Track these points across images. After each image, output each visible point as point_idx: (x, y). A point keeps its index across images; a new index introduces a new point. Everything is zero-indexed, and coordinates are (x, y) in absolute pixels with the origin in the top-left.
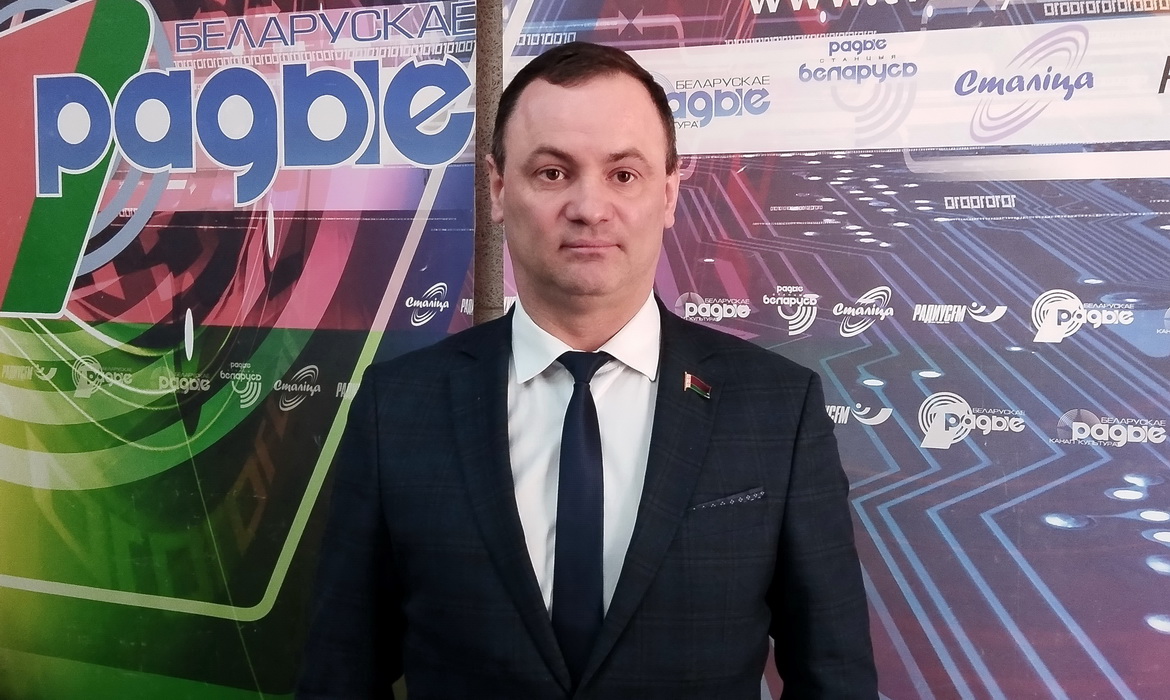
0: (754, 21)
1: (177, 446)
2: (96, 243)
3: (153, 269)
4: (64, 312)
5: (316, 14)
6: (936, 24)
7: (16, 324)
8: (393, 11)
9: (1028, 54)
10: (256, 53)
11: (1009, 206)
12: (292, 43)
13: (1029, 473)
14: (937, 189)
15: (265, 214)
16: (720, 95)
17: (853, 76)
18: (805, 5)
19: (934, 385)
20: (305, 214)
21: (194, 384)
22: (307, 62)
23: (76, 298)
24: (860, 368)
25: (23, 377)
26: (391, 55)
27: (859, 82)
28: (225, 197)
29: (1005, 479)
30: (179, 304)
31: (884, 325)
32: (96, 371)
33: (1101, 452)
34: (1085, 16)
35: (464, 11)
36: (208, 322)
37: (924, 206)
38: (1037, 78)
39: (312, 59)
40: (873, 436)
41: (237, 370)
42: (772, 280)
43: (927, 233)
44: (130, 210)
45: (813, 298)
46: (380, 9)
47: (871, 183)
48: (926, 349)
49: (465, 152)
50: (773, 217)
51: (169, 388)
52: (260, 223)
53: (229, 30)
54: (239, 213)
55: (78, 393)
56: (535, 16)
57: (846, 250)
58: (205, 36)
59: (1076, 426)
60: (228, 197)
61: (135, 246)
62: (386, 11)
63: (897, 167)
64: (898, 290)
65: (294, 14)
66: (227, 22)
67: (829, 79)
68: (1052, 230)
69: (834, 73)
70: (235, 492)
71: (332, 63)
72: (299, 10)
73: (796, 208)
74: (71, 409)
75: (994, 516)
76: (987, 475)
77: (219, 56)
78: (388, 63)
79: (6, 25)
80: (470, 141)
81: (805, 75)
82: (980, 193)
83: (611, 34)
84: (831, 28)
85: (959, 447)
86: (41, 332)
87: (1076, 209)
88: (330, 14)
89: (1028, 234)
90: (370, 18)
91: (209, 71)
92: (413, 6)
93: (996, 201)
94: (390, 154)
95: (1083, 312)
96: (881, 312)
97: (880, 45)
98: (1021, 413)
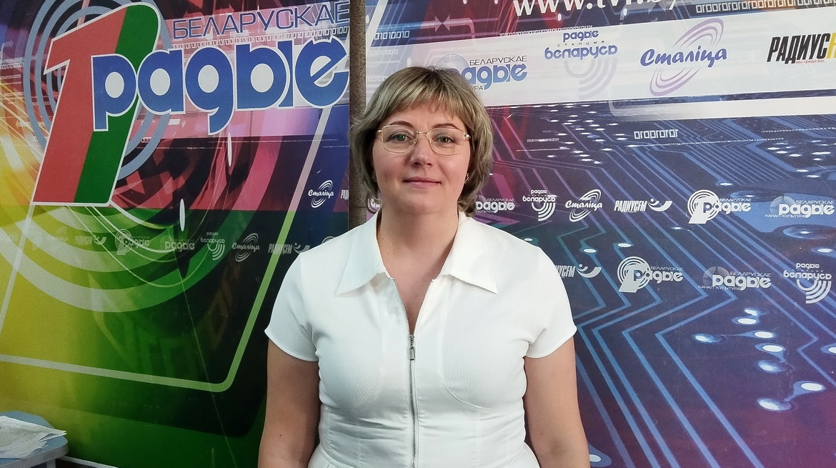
0: (517, 21)
1: (176, 284)
2: (128, 159)
3: (161, 175)
4: (111, 203)
5: (255, 12)
6: (629, 20)
7: (82, 210)
8: (300, 9)
9: (686, 38)
10: (220, 38)
11: (674, 136)
12: (241, 32)
13: (685, 308)
14: (630, 126)
15: (226, 139)
16: (497, 69)
17: (577, 55)
18: (548, 9)
19: (627, 252)
20: (250, 138)
21: (186, 246)
22: (250, 43)
23: (117, 193)
24: (582, 242)
25: (87, 243)
26: (299, 37)
27: (581, 59)
28: (203, 129)
29: (670, 312)
30: (177, 196)
31: (596, 214)
32: (129, 239)
33: (730, 293)
34: (721, 13)
35: (342, 8)
36: (193, 207)
37: (621, 137)
38: (691, 53)
39: (253, 41)
40: (589, 285)
41: (210, 237)
42: (528, 187)
43: (623, 154)
44: (147, 138)
45: (553, 197)
46: (293, 8)
47: (589, 123)
48: (622, 229)
49: (343, 97)
50: (529, 146)
51: (171, 248)
52: (223, 145)
53: (204, 24)
54: (211, 139)
55: (118, 253)
56: (386, 20)
57: (573, 166)
58: (190, 28)
59: (715, 277)
60: (204, 129)
61: (151, 159)
62: (296, 9)
63: (606, 113)
64: (606, 192)
65: (242, 13)
66: (203, 19)
67: (564, 57)
68: (701, 151)
69: (566, 53)
70: (210, 313)
71: (265, 43)
72: (245, 10)
73: (543, 140)
74: (114, 262)
75: (664, 335)
76: (659, 309)
77: (199, 40)
78: (298, 42)
79: (75, 25)
80: (346, 90)
81: (549, 55)
82: (657, 129)
83: (430, 32)
84: (565, 24)
85: (642, 291)
86: (97, 215)
87: (715, 138)
88: (263, 12)
89: (686, 155)
90: (287, 14)
91: (192, 50)
92: (312, 5)
93: (666, 133)
94: (299, 100)
95: (719, 204)
96: (595, 206)
97: (594, 35)
98: (680, 269)
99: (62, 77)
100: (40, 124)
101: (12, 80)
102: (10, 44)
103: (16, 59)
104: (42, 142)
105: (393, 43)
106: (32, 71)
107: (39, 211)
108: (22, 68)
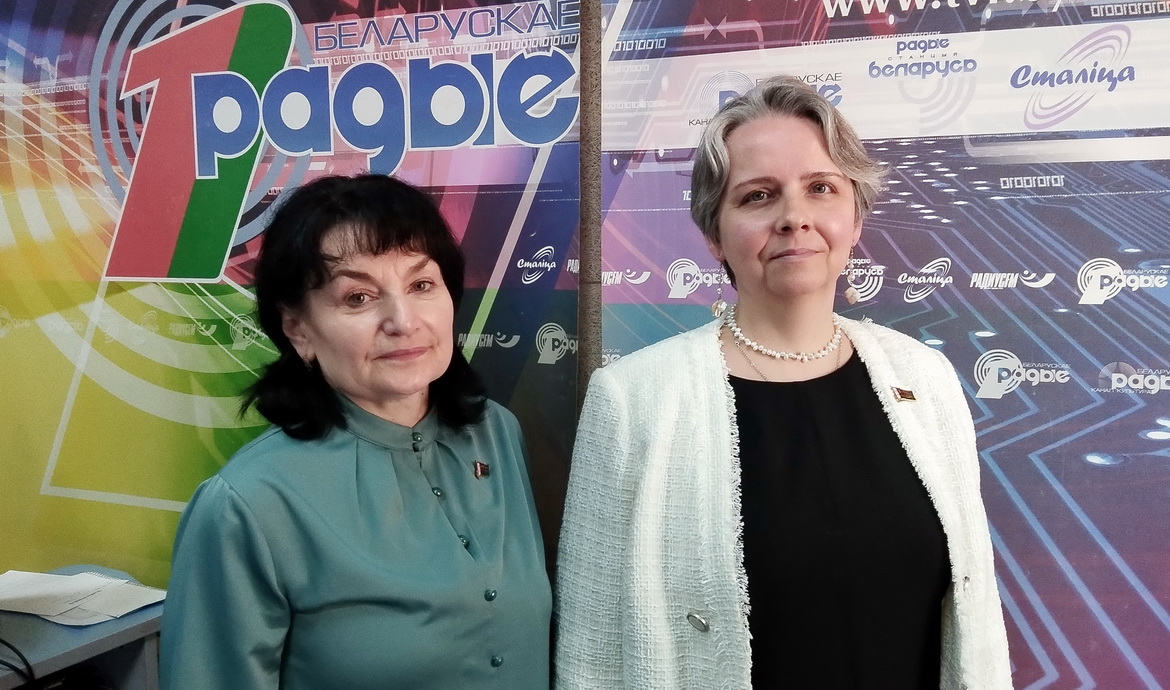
0: (828, 24)
2: (249, 217)
4: (222, 277)
5: (437, 14)
6: (995, 24)
7: (180, 288)
8: (505, 9)
10: (385, 50)
11: (1059, 185)
12: (417, 41)
13: (1073, 419)
14: (993, 171)
17: (918, 72)
18: (875, 9)
19: (988, 344)
20: (430, 189)
22: (430, 57)
23: (231, 265)
24: (922, 330)
25: (187, 334)
26: (503, 49)
27: (924, 77)
29: (1051, 424)
31: (944, 291)
32: (251, 327)
33: (1136, 399)
34: (1127, 17)
35: (569, 8)
37: (982, 186)
38: (1084, 72)
39: (435, 54)
43: (984, 209)
44: (277, 189)
45: (879, 269)
46: (494, 8)
47: (934, 167)
48: (982, 312)
49: (570, 132)
53: (361, 30)
55: (235, 346)
56: (631, 24)
57: (911, 226)
58: (341, 36)
59: (1115, 377)
62: (499, 10)
63: (959, 152)
64: (957, 261)
65: (418, 14)
66: (360, 23)
67: (896, 75)
68: (1097, 206)
69: (902, 69)
71: (452, 57)
72: (422, 11)
74: (229, 359)
75: (1041, 456)
76: (1036, 420)
77: (353, 53)
78: (501, 55)
79: (166, 30)
80: (575, 122)
81: (875, 72)
82: (1032, 174)
83: (698, 39)
84: (899, 29)
85: (1010, 397)
86: (201, 294)
87: (1118, 187)
88: (450, 14)
89: (1075, 210)
90: (484, 17)
91: (343, 67)
92: (523, 5)
93: (1046, 181)
94: (503, 135)
95: (1123, 277)
96: (942, 280)
97: (943, 44)
98: (1066, 366)
99: (148, 104)
100: (115, 169)
101: (72, 108)
102: (69, 57)
103: (79, 79)
104: (119, 196)
105: (642, 55)
106: (103, 94)
107: (114, 289)
108: (87, 91)
